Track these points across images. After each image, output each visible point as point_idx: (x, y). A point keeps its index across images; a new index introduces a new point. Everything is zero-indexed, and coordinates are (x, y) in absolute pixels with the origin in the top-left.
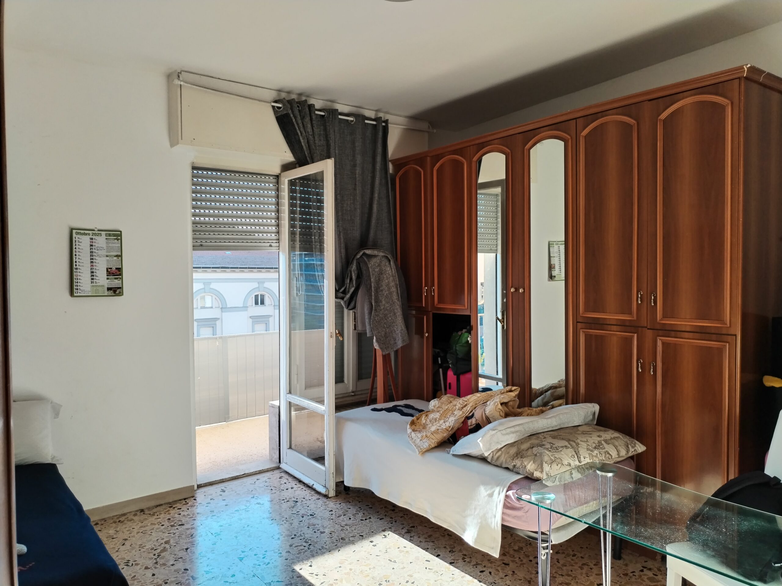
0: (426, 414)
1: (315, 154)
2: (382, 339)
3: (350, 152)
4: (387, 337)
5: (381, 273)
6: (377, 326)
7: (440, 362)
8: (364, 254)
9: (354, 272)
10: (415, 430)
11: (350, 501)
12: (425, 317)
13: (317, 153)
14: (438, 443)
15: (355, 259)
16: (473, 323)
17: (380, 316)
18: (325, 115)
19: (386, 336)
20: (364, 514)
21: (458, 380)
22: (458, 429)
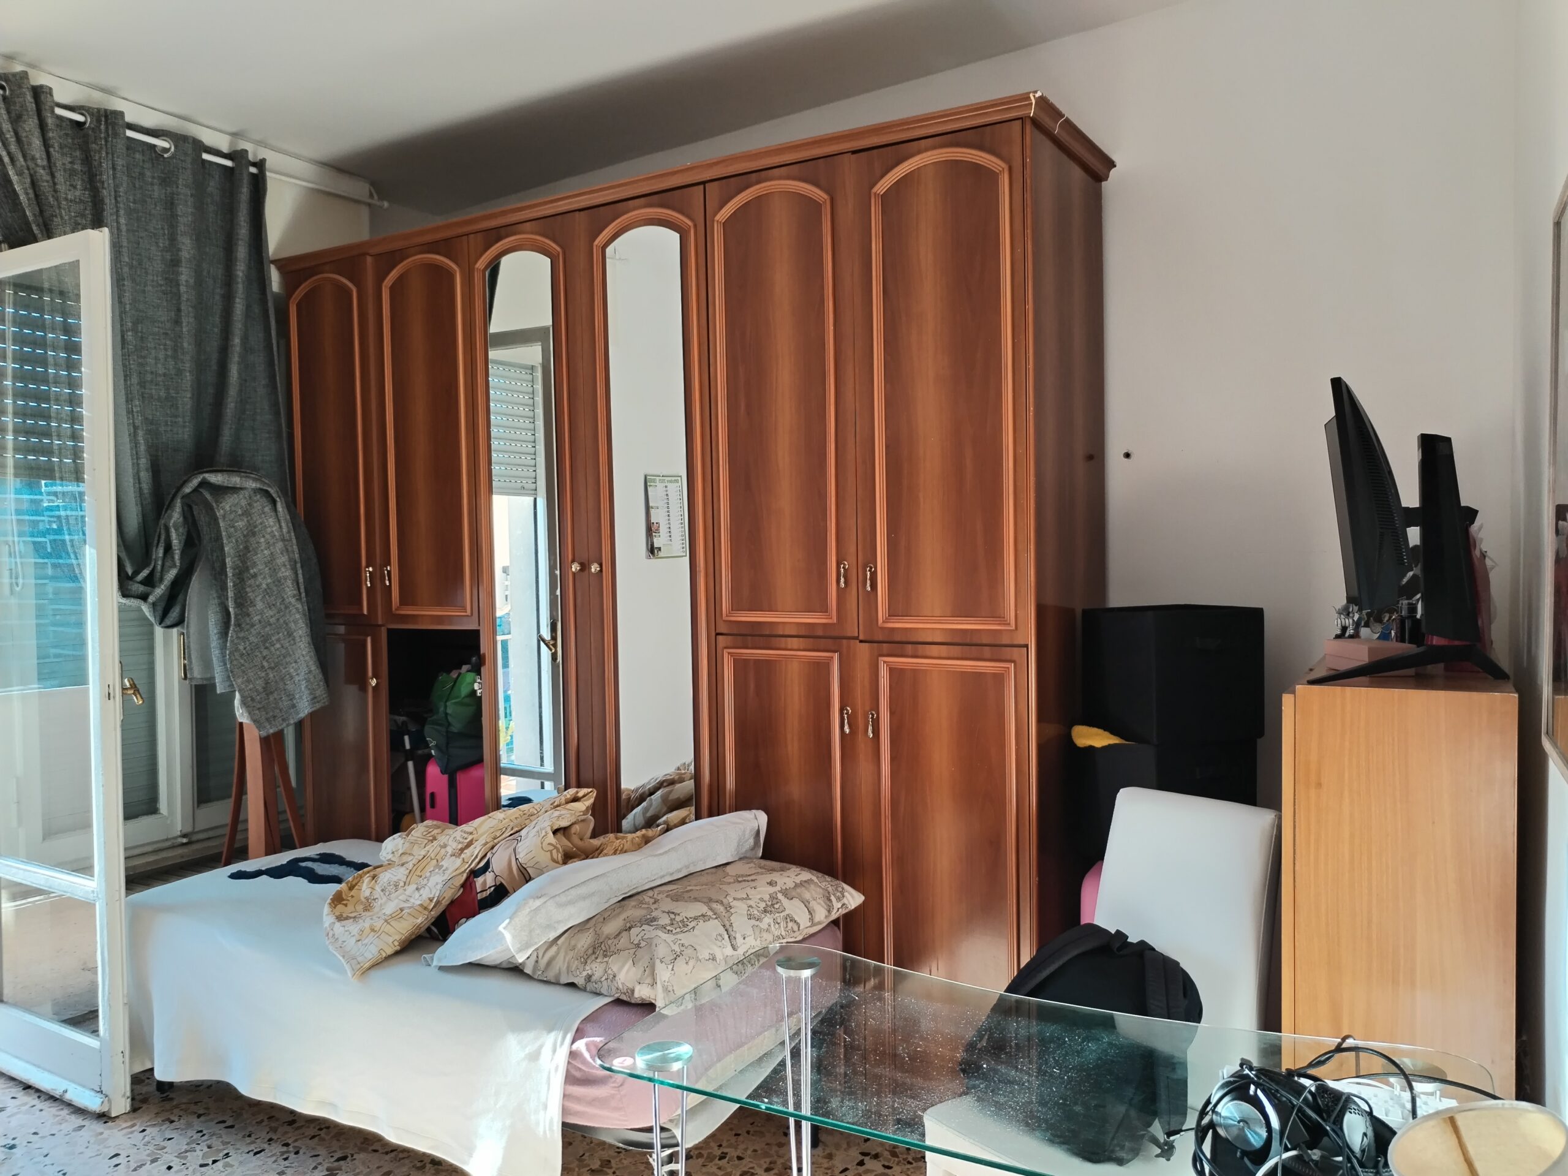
0: (372, 873)
1: (55, 219)
2: (258, 697)
3: (163, 229)
4: (272, 693)
5: (252, 531)
6: (243, 665)
7: (408, 746)
8: (204, 484)
9: (176, 530)
10: (345, 915)
11: (173, 1118)
12: (369, 640)
13: (62, 217)
14: (401, 943)
15: (180, 495)
16: (484, 648)
17: (252, 639)
18: (84, 123)
19: (267, 690)
20: (209, 1147)
21: (452, 784)
22: (452, 903)
